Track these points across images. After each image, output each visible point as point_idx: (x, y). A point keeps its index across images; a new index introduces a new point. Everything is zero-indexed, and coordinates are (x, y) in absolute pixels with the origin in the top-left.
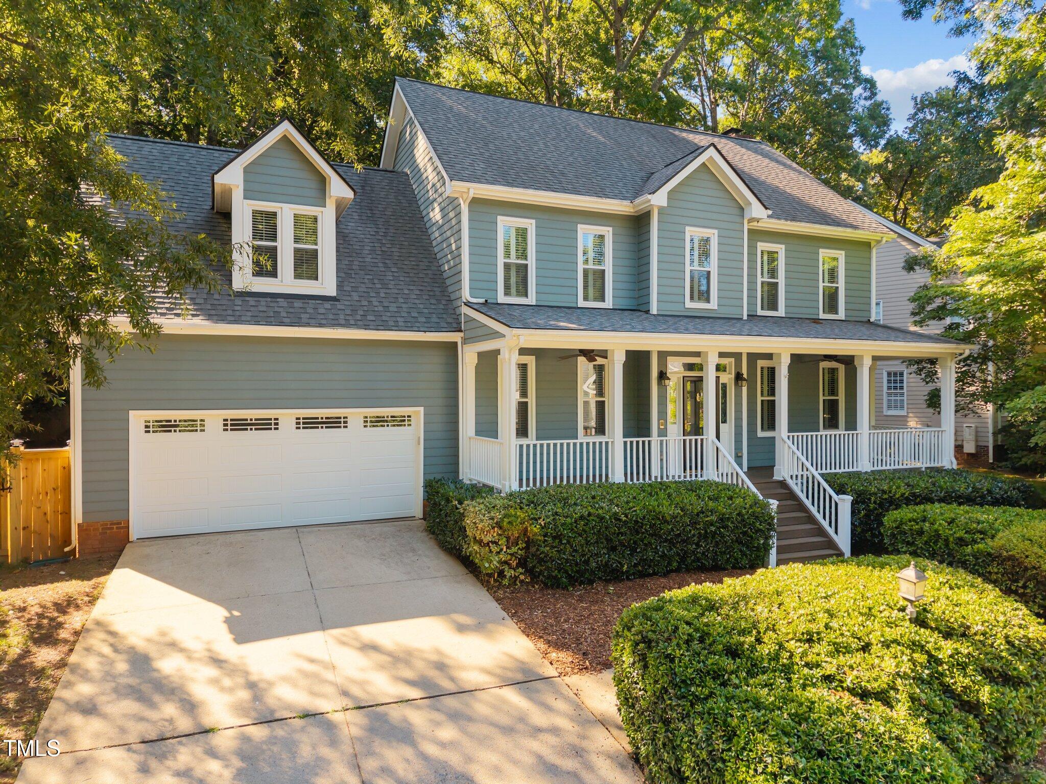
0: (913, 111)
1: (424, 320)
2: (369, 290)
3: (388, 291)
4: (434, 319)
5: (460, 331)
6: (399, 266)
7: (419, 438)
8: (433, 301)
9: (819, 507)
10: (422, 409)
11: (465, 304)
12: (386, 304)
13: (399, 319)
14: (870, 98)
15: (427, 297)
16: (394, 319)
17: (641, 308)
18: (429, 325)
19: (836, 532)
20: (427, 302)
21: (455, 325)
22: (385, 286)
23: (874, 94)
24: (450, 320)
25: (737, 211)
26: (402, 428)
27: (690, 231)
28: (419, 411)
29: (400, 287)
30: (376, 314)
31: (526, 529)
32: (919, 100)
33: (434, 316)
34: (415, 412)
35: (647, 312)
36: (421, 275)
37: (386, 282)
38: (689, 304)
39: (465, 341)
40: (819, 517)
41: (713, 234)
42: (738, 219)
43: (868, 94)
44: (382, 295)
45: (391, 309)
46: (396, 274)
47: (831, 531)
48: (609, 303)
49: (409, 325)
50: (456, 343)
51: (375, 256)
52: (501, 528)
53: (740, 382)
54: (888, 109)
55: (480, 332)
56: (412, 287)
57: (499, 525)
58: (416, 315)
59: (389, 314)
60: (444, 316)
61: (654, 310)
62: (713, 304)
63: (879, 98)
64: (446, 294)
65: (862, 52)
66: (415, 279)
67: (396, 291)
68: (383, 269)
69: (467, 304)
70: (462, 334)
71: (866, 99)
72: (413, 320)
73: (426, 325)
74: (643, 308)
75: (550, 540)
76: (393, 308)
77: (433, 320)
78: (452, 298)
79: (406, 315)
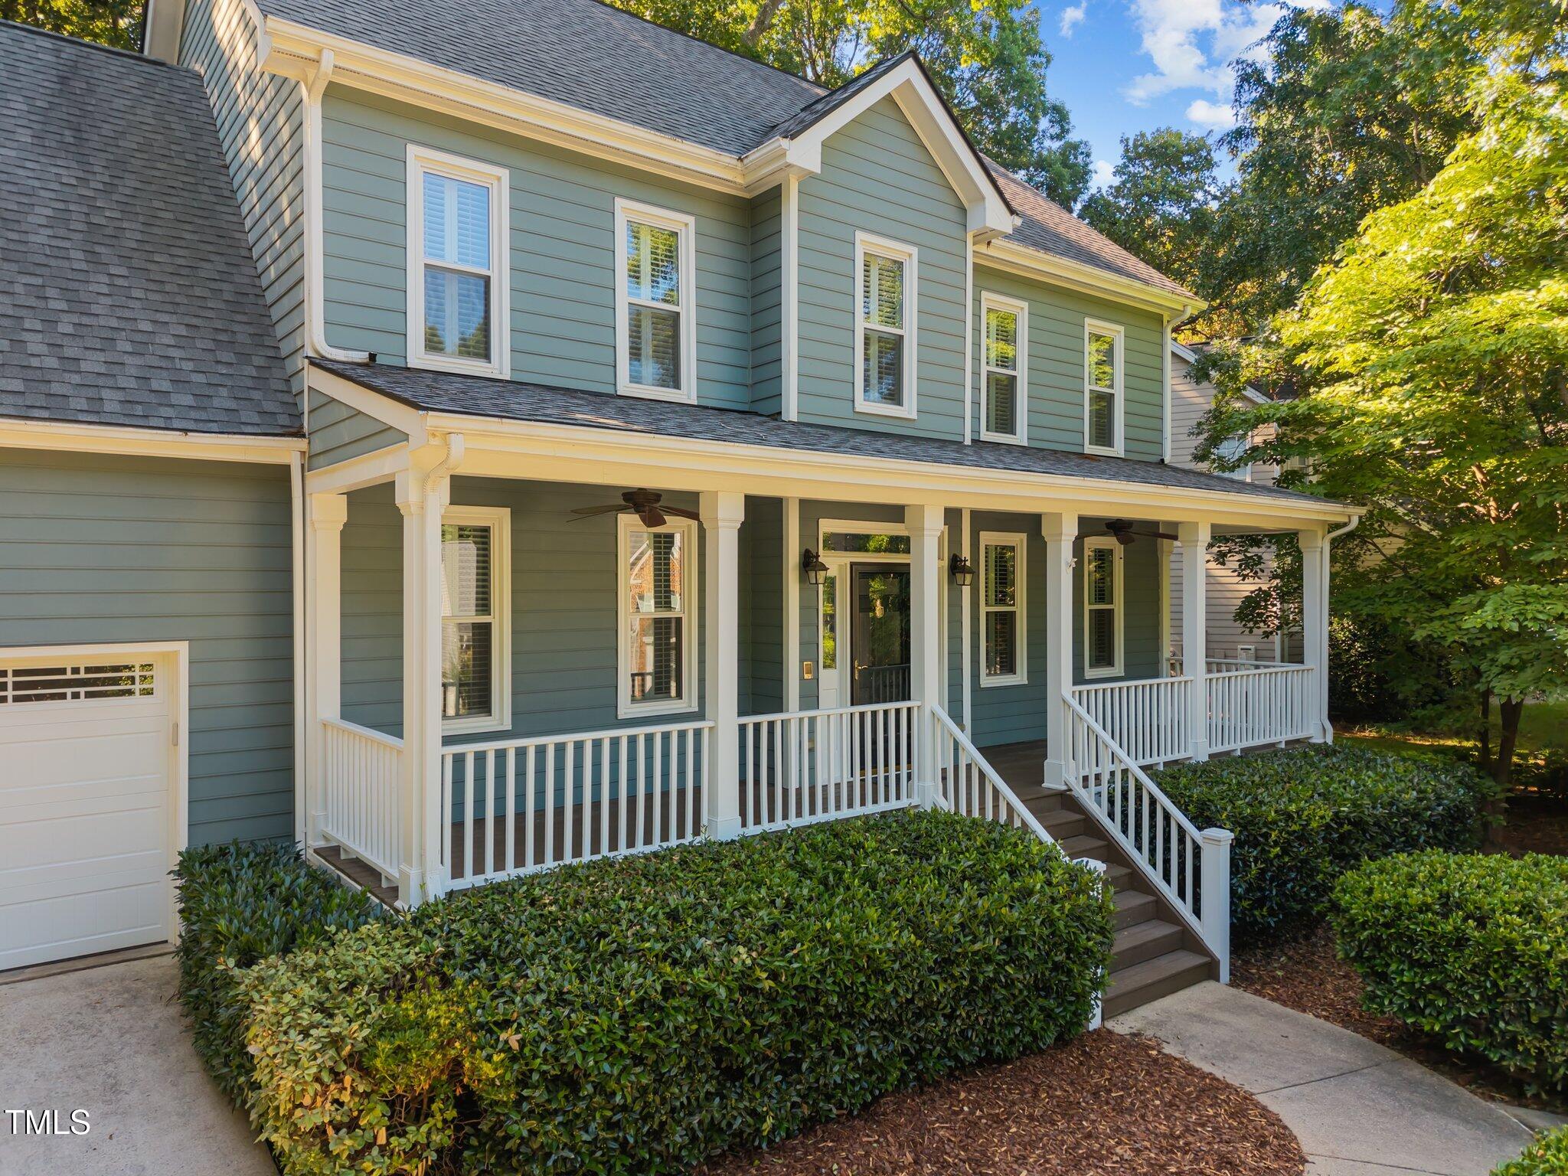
0: (1120, 162)
1: (188, 400)
2: (22, 313)
3: (85, 320)
4: (223, 399)
5: (299, 434)
6: (135, 263)
7: (176, 726)
8: (227, 356)
9: (1153, 851)
10: (182, 648)
11: (313, 362)
12: (68, 352)
13: (106, 394)
14: (1059, 137)
15: (211, 345)
16: (91, 393)
17: (762, 408)
18: (204, 416)
19: (1197, 912)
20: (209, 356)
21: (283, 420)
22: (78, 305)
23: (1064, 132)
24: (269, 406)
25: (952, 214)
26: (126, 699)
27: (865, 242)
28: (176, 653)
29: (127, 314)
30: (30, 375)
31: (457, 1063)
32: (1131, 144)
33: (224, 392)
34: (165, 655)
35: (777, 415)
36: (198, 292)
37: (83, 297)
38: (862, 405)
39: (310, 461)
40: (1155, 876)
41: (909, 254)
42: (955, 230)
43: (1056, 130)
44: (65, 328)
45: (84, 366)
46: (120, 282)
47: (1185, 909)
48: (688, 392)
49: (139, 410)
50: (287, 468)
51: (62, 233)
52: (365, 1072)
53: (959, 576)
54: (1088, 155)
55: (346, 433)
56: (165, 318)
57: (359, 1062)
58: (166, 386)
59: (76, 379)
60: (256, 395)
61: (791, 411)
62: (909, 409)
63: (1073, 137)
64: (268, 342)
65: (1048, 61)
66: (178, 299)
67: (114, 323)
68: (84, 266)
69: (319, 363)
70: (302, 444)
71: (1052, 138)
72: (153, 399)
73: (193, 414)
74: (766, 407)
75: (539, 1094)
76: (94, 363)
77: (216, 402)
78: (283, 353)
79: (132, 384)
